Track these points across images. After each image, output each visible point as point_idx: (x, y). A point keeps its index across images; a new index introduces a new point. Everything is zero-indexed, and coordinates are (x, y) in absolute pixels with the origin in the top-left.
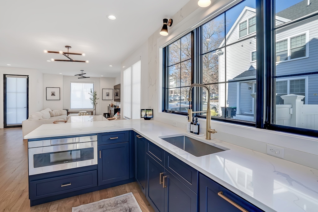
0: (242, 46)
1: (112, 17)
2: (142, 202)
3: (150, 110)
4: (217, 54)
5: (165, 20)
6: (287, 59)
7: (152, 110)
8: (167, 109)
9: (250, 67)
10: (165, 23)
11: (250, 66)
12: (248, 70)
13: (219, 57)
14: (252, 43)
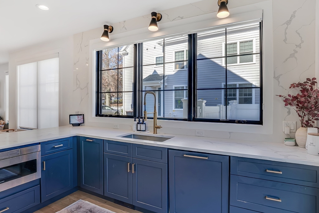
0: (147, 50)
1: (43, 7)
2: (97, 202)
3: (81, 115)
4: (121, 54)
5: (106, 27)
6: (183, 68)
7: (83, 115)
8: (100, 113)
9: (153, 72)
10: (106, 30)
11: (154, 70)
12: (151, 74)
13: (123, 57)
14: (156, 48)
